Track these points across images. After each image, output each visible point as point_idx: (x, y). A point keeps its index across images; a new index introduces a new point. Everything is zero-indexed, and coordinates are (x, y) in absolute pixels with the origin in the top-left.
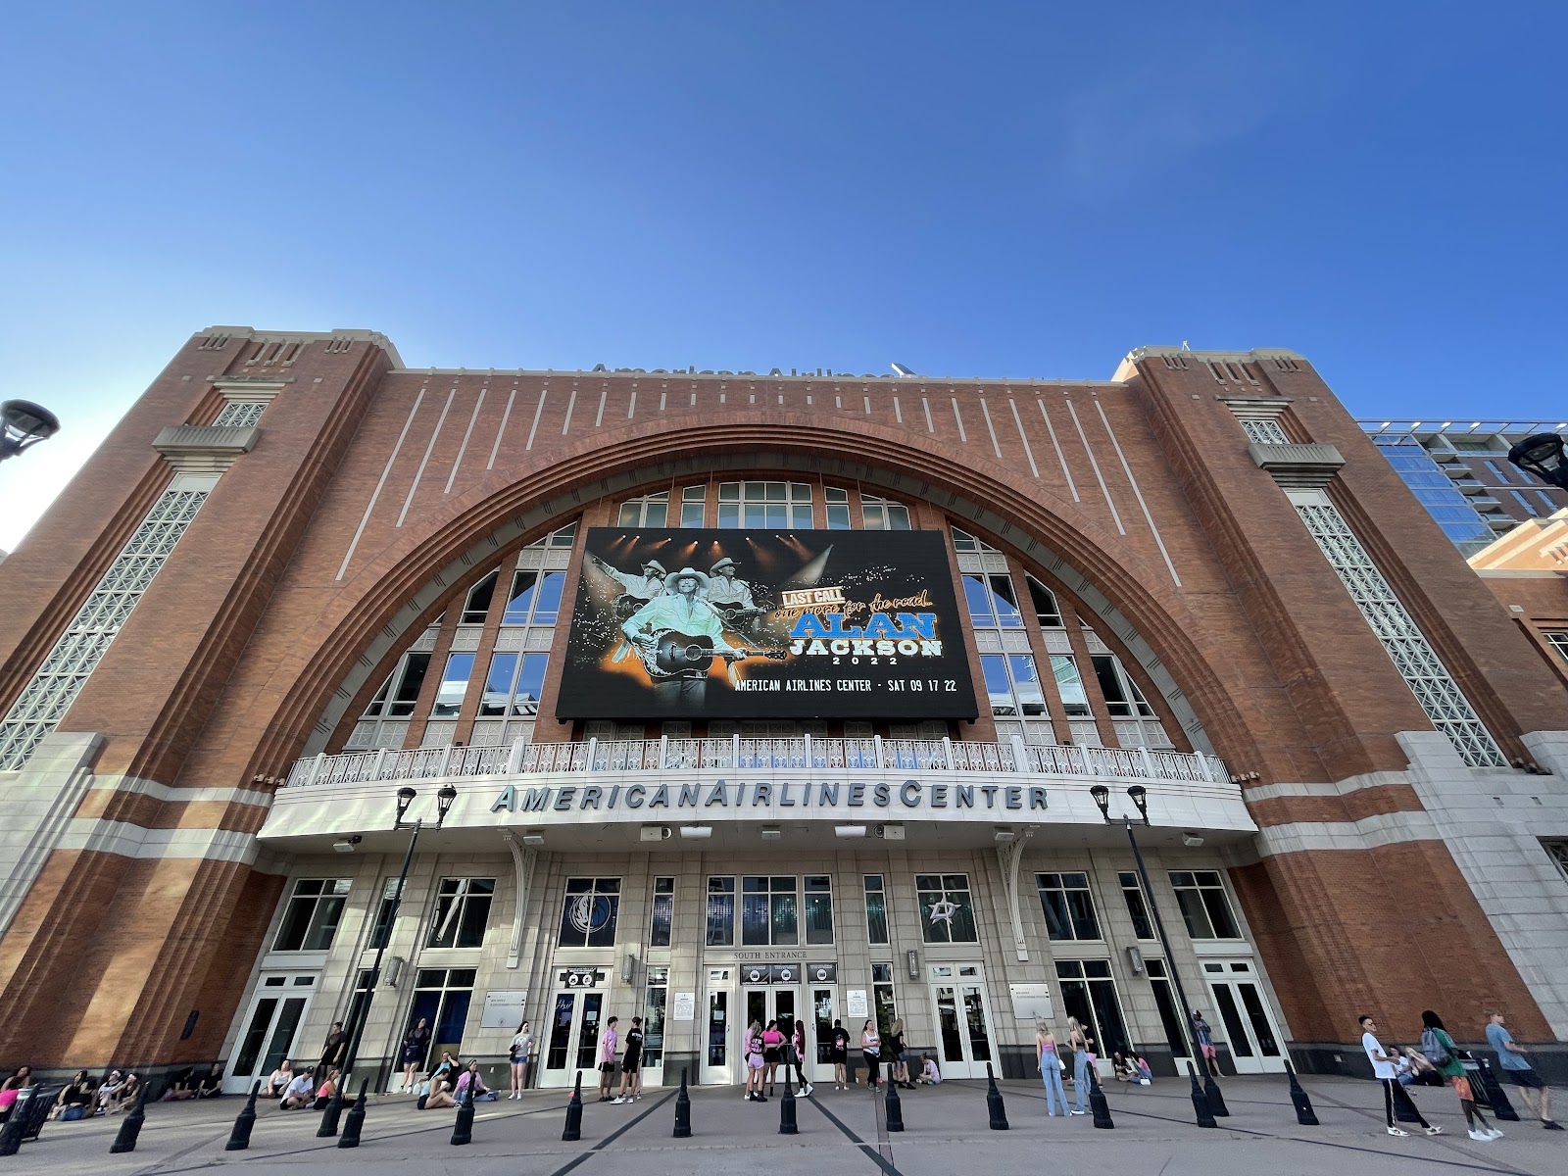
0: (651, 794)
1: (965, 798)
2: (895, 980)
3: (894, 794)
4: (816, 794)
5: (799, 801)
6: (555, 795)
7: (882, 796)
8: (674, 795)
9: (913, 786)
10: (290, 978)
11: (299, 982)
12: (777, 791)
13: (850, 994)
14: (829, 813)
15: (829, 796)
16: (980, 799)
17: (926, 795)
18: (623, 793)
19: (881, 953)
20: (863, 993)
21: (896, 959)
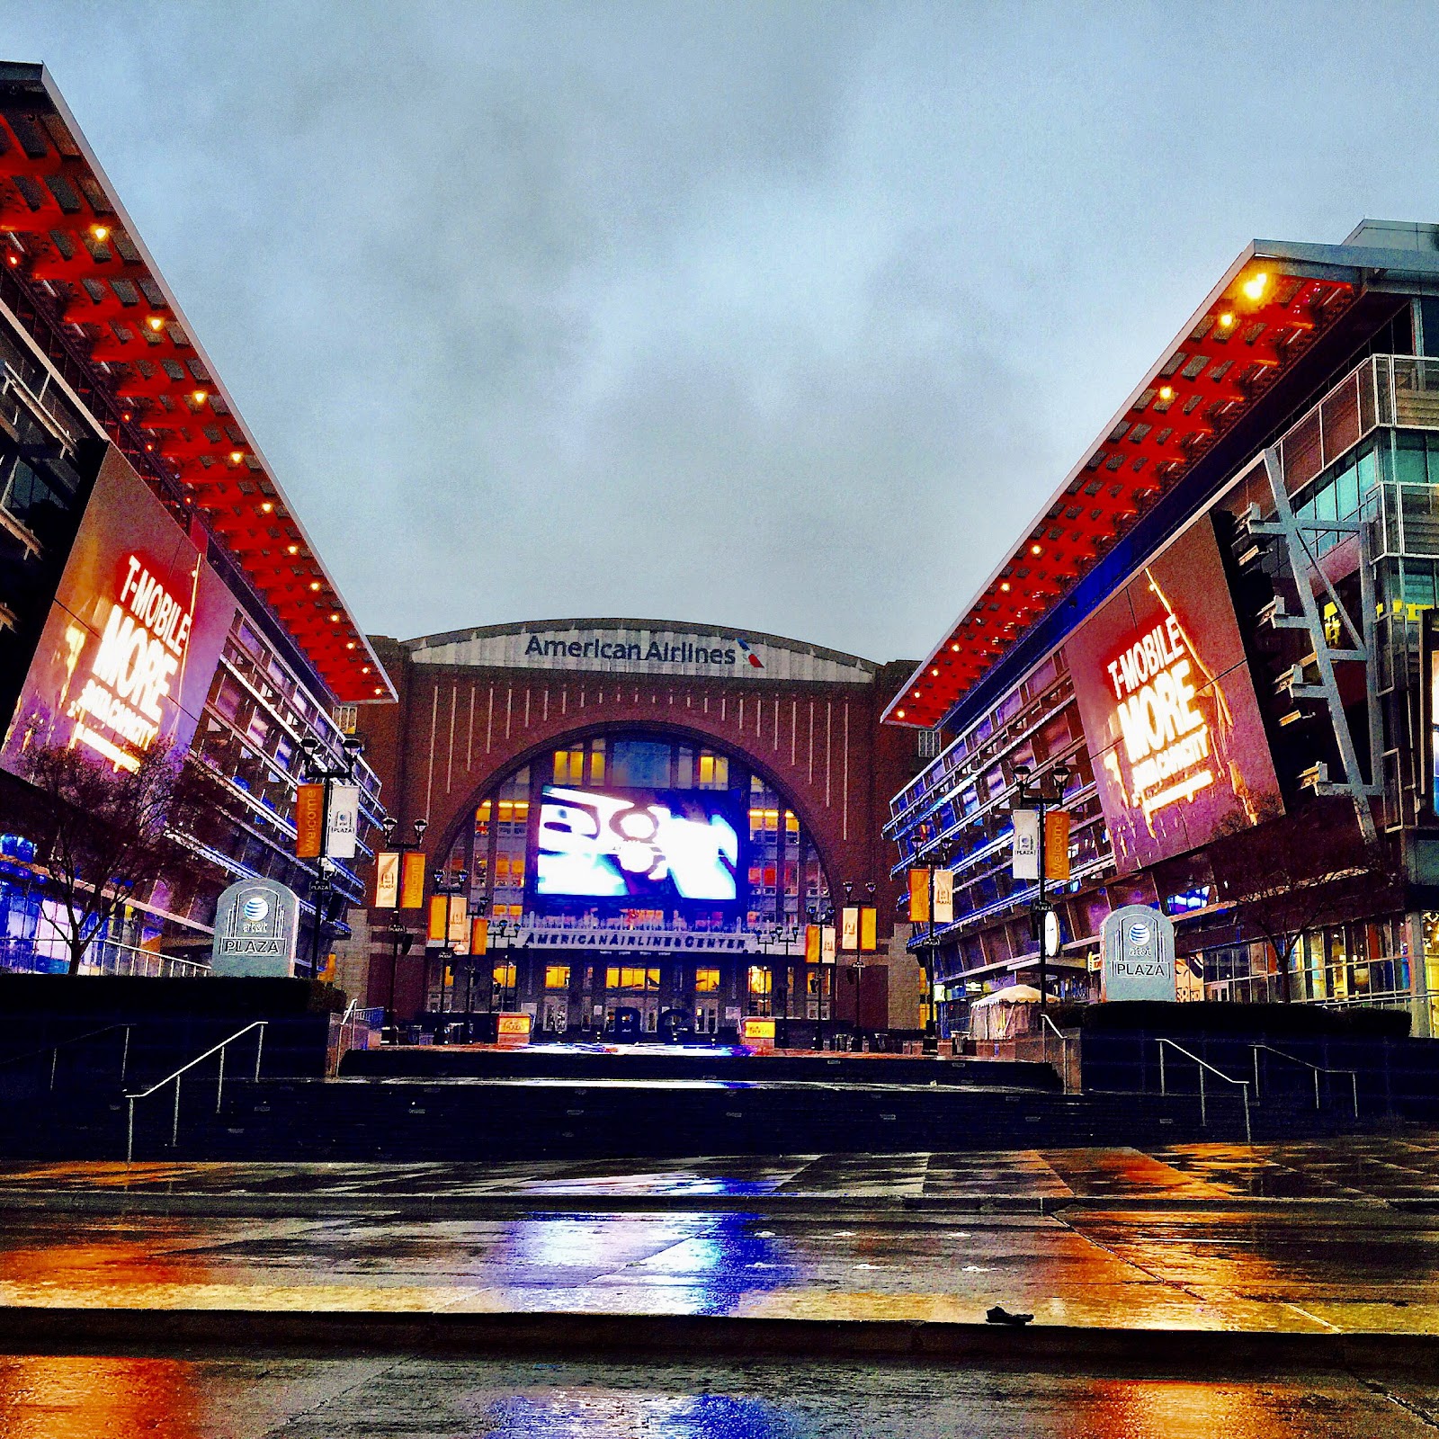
0: (588, 939)
1: (711, 944)
3: (683, 941)
4: (652, 940)
5: (645, 943)
6: (549, 937)
7: (678, 943)
8: (597, 939)
9: (691, 938)
12: (637, 939)
14: (655, 948)
15: (657, 942)
16: (717, 944)
17: (696, 942)
18: (577, 938)
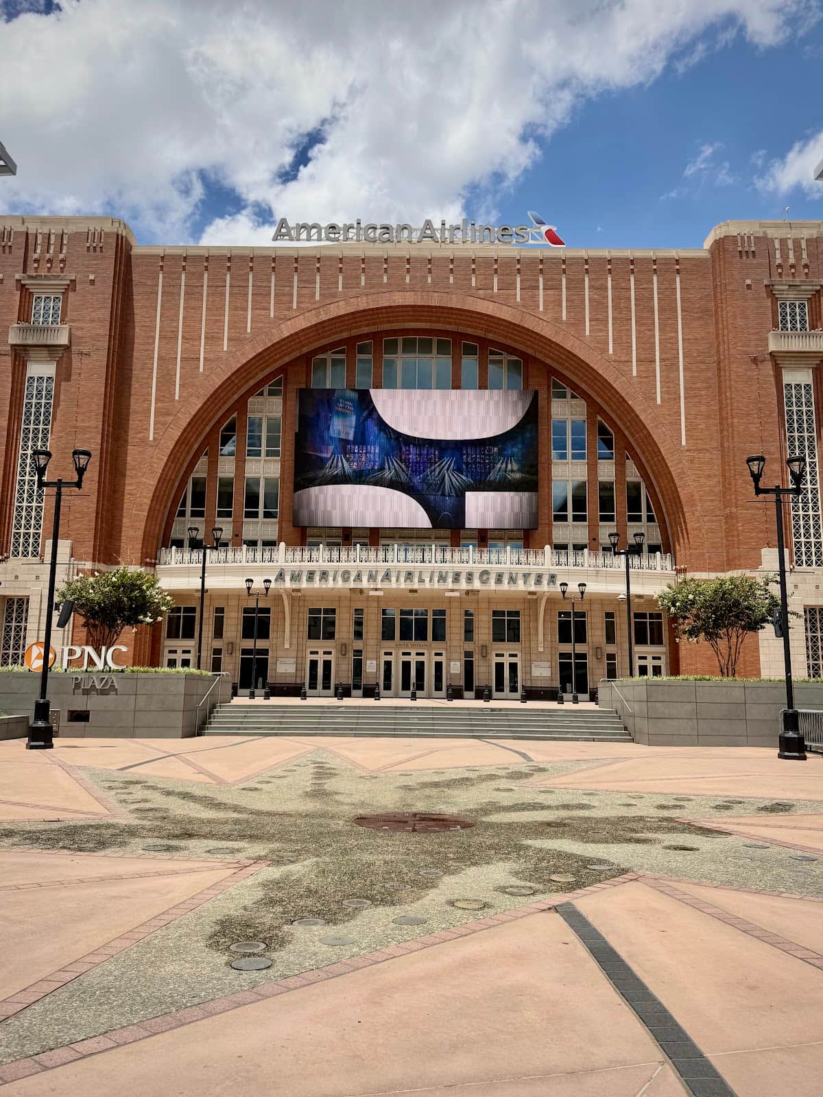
0: (353, 575)
1: (513, 580)
2: (476, 658)
3: (476, 576)
4: (436, 577)
5: (427, 580)
6: (305, 574)
7: (470, 579)
8: (365, 577)
9: (486, 572)
10: (180, 651)
11: (184, 652)
12: (416, 574)
13: (452, 663)
14: (442, 586)
15: (442, 578)
16: (520, 582)
17: (493, 577)
18: (340, 574)
19: (469, 647)
20: (458, 663)
21: (477, 649)
